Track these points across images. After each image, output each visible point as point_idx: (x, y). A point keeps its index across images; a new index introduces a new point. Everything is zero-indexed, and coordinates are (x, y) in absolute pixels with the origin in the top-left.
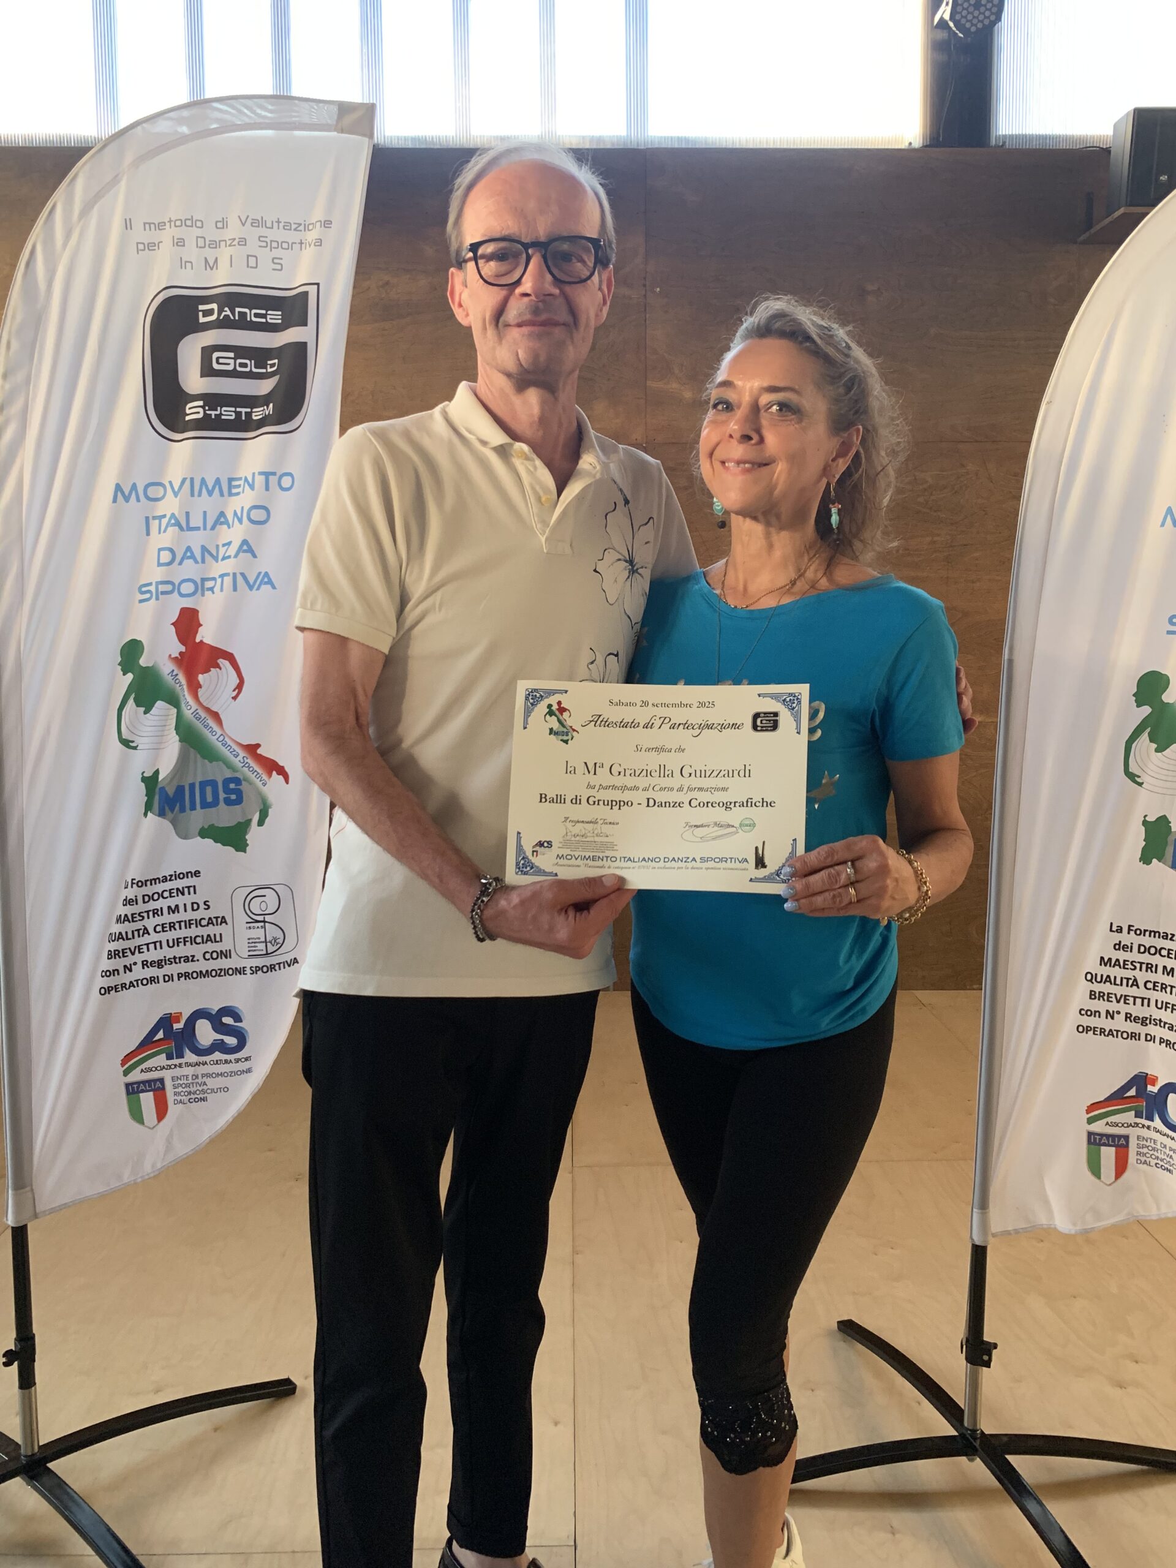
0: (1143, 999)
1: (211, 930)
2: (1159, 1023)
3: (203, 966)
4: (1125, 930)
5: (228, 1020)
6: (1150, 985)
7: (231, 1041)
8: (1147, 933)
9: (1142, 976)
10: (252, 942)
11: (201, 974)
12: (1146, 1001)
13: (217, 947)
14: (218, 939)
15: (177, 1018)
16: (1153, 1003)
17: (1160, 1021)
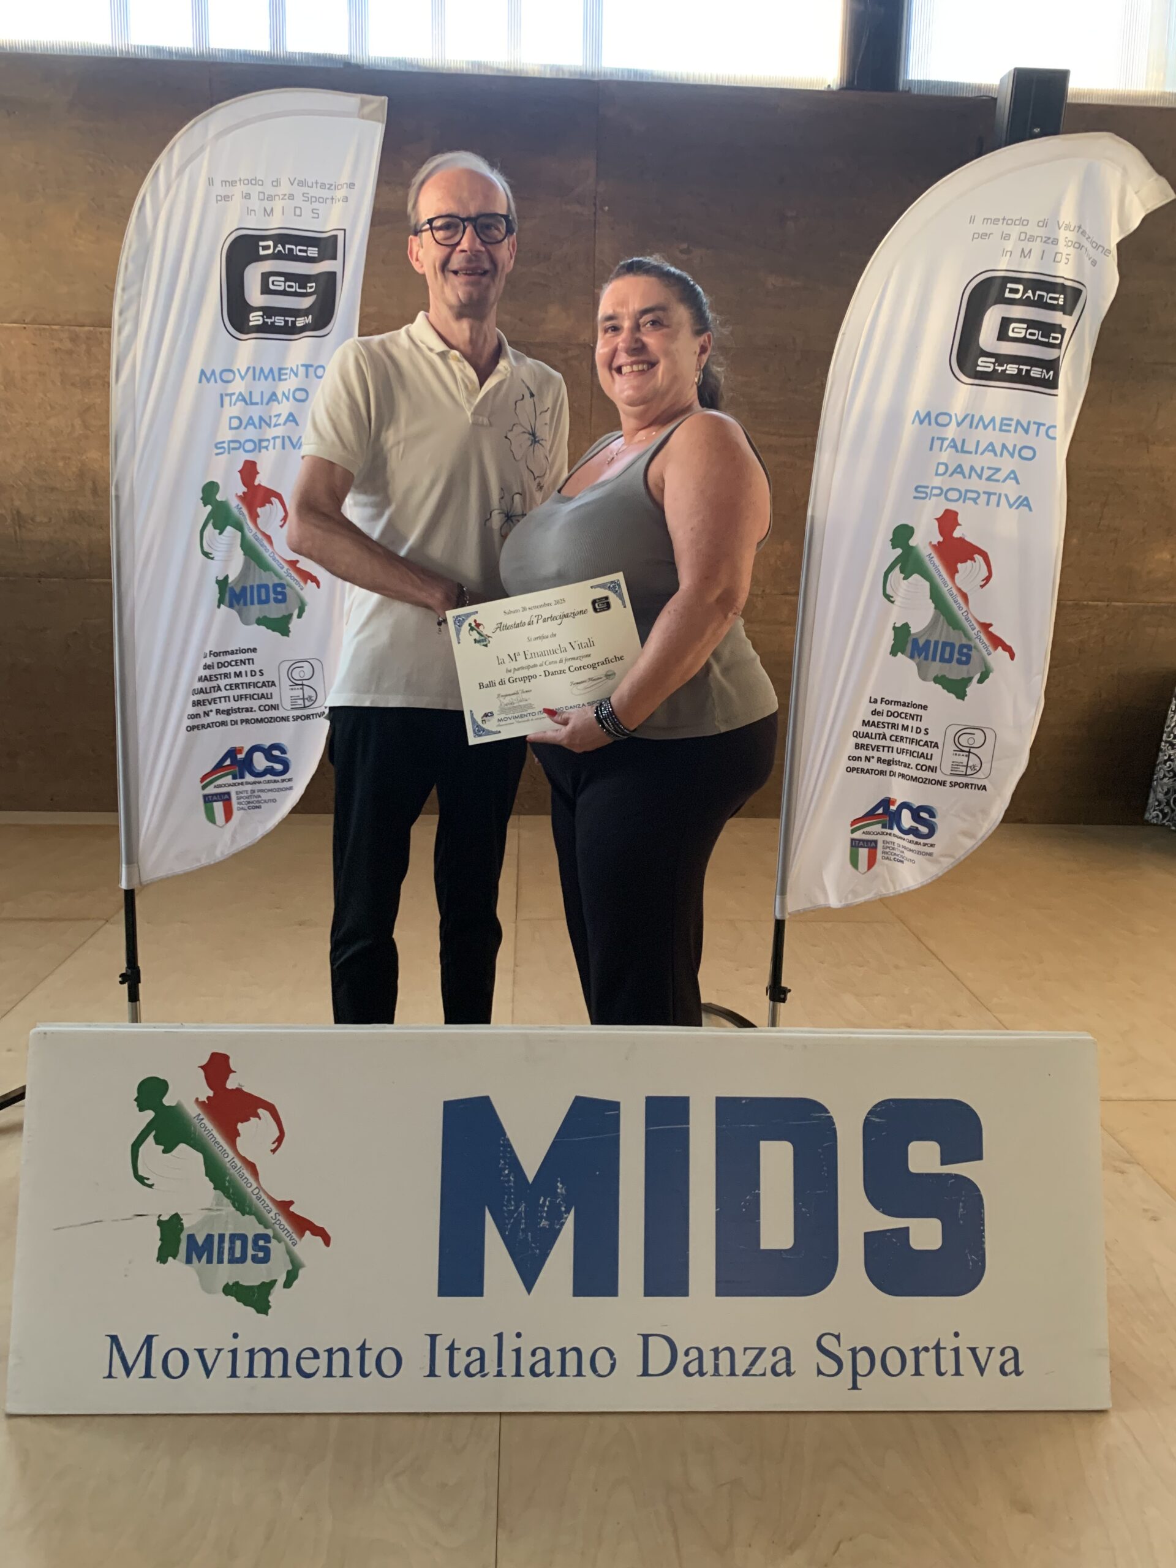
0: (889, 747)
1: (264, 690)
2: (898, 763)
3: (259, 715)
4: (879, 701)
5: (276, 753)
6: (893, 738)
7: (279, 767)
8: (893, 703)
9: (889, 732)
10: (294, 699)
11: (257, 721)
12: (890, 749)
13: (269, 702)
14: (269, 696)
15: (240, 750)
16: (895, 750)
17: (899, 761)
